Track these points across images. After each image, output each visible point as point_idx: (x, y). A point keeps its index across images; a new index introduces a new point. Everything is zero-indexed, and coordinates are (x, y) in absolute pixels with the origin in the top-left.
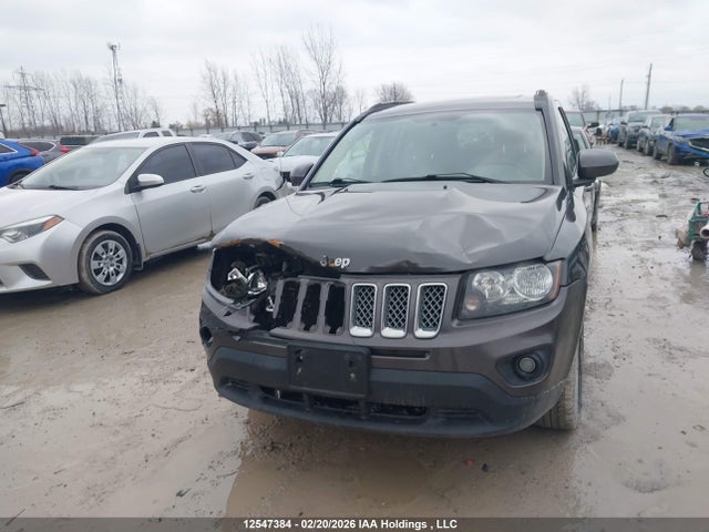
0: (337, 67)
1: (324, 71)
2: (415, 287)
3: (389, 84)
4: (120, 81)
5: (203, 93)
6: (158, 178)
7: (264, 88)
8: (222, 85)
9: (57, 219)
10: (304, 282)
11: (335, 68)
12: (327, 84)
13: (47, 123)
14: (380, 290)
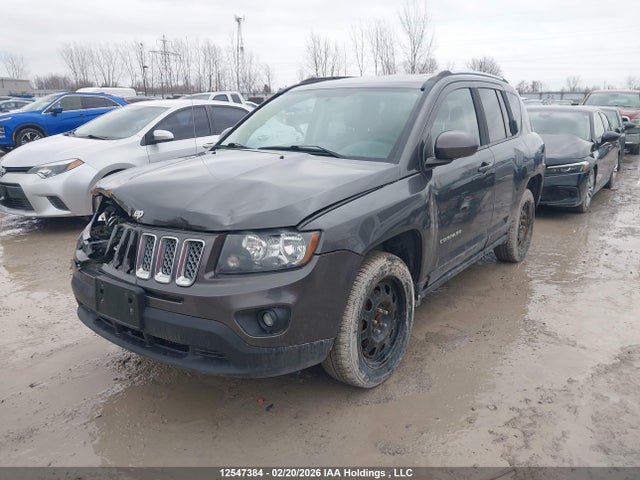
0: (428, 41)
1: (416, 44)
2: (181, 240)
3: (480, 57)
4: (242, 48)
5: (306, 61)
6: (170, 135)
7: (360, 58)
8: (323, 54)
9: (79, 162)
10: (127, 226)
11: (426, 42)
12: (417, 57)
13: (181, 83)
14: (159, 239)
